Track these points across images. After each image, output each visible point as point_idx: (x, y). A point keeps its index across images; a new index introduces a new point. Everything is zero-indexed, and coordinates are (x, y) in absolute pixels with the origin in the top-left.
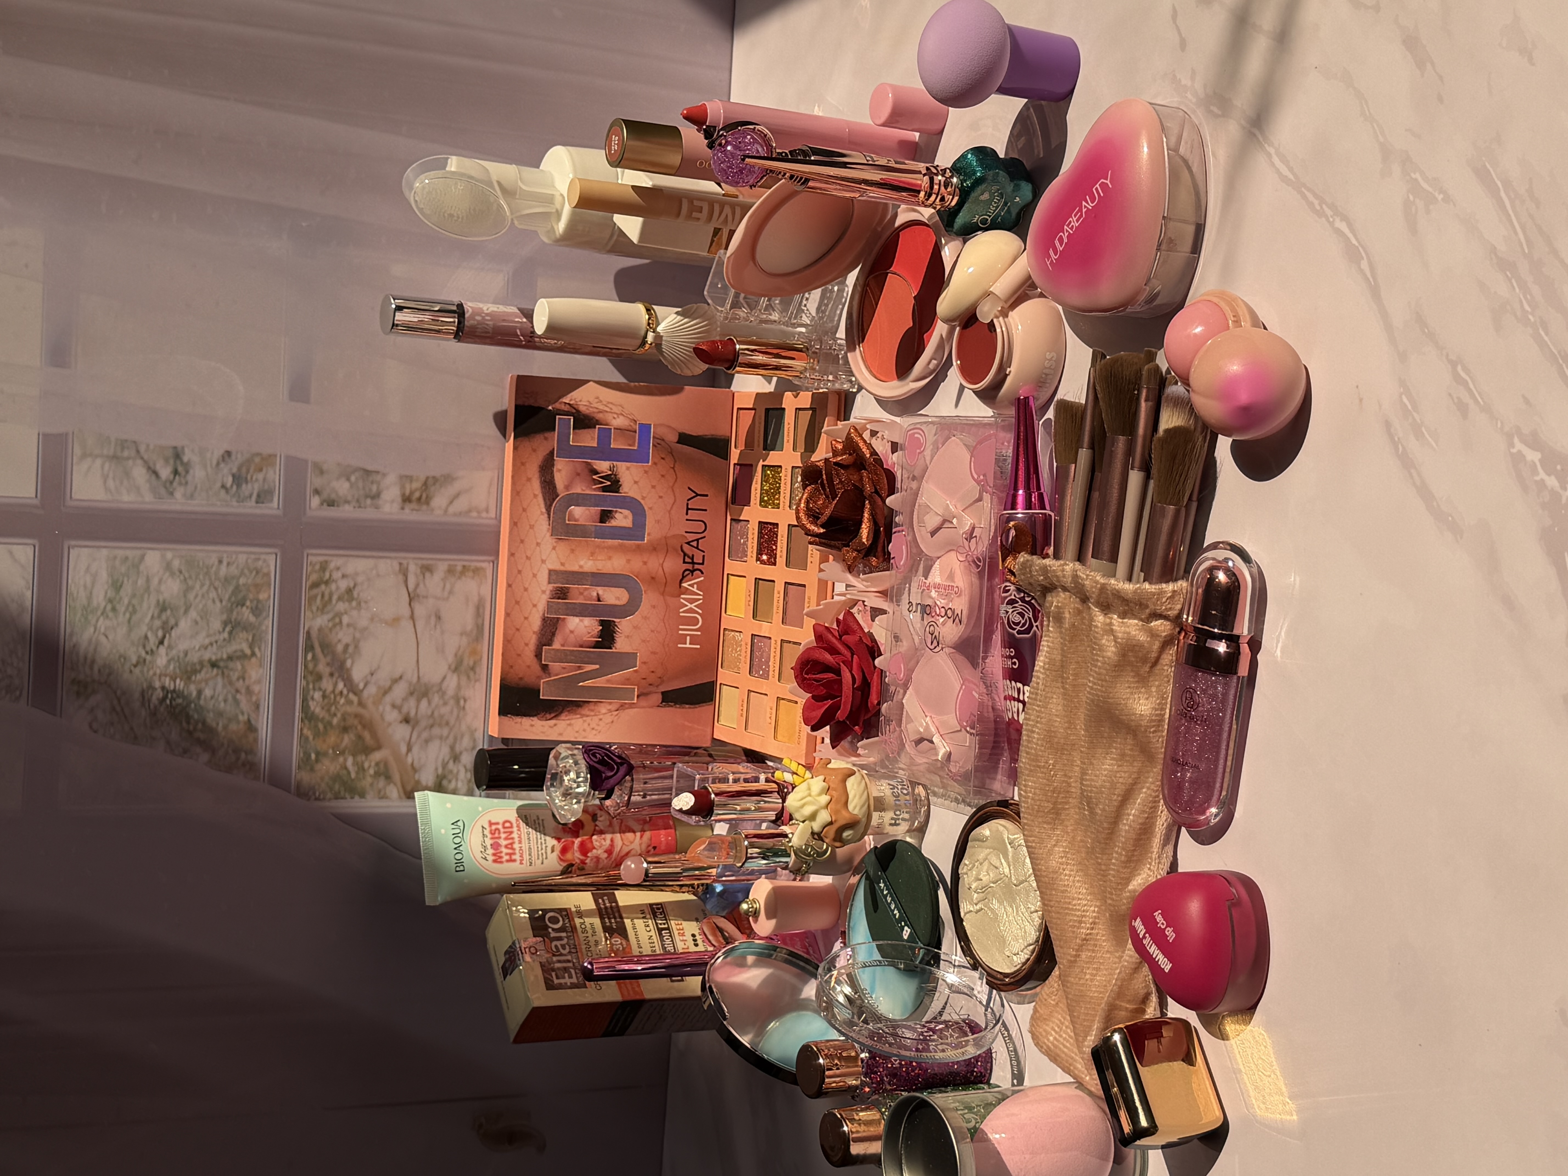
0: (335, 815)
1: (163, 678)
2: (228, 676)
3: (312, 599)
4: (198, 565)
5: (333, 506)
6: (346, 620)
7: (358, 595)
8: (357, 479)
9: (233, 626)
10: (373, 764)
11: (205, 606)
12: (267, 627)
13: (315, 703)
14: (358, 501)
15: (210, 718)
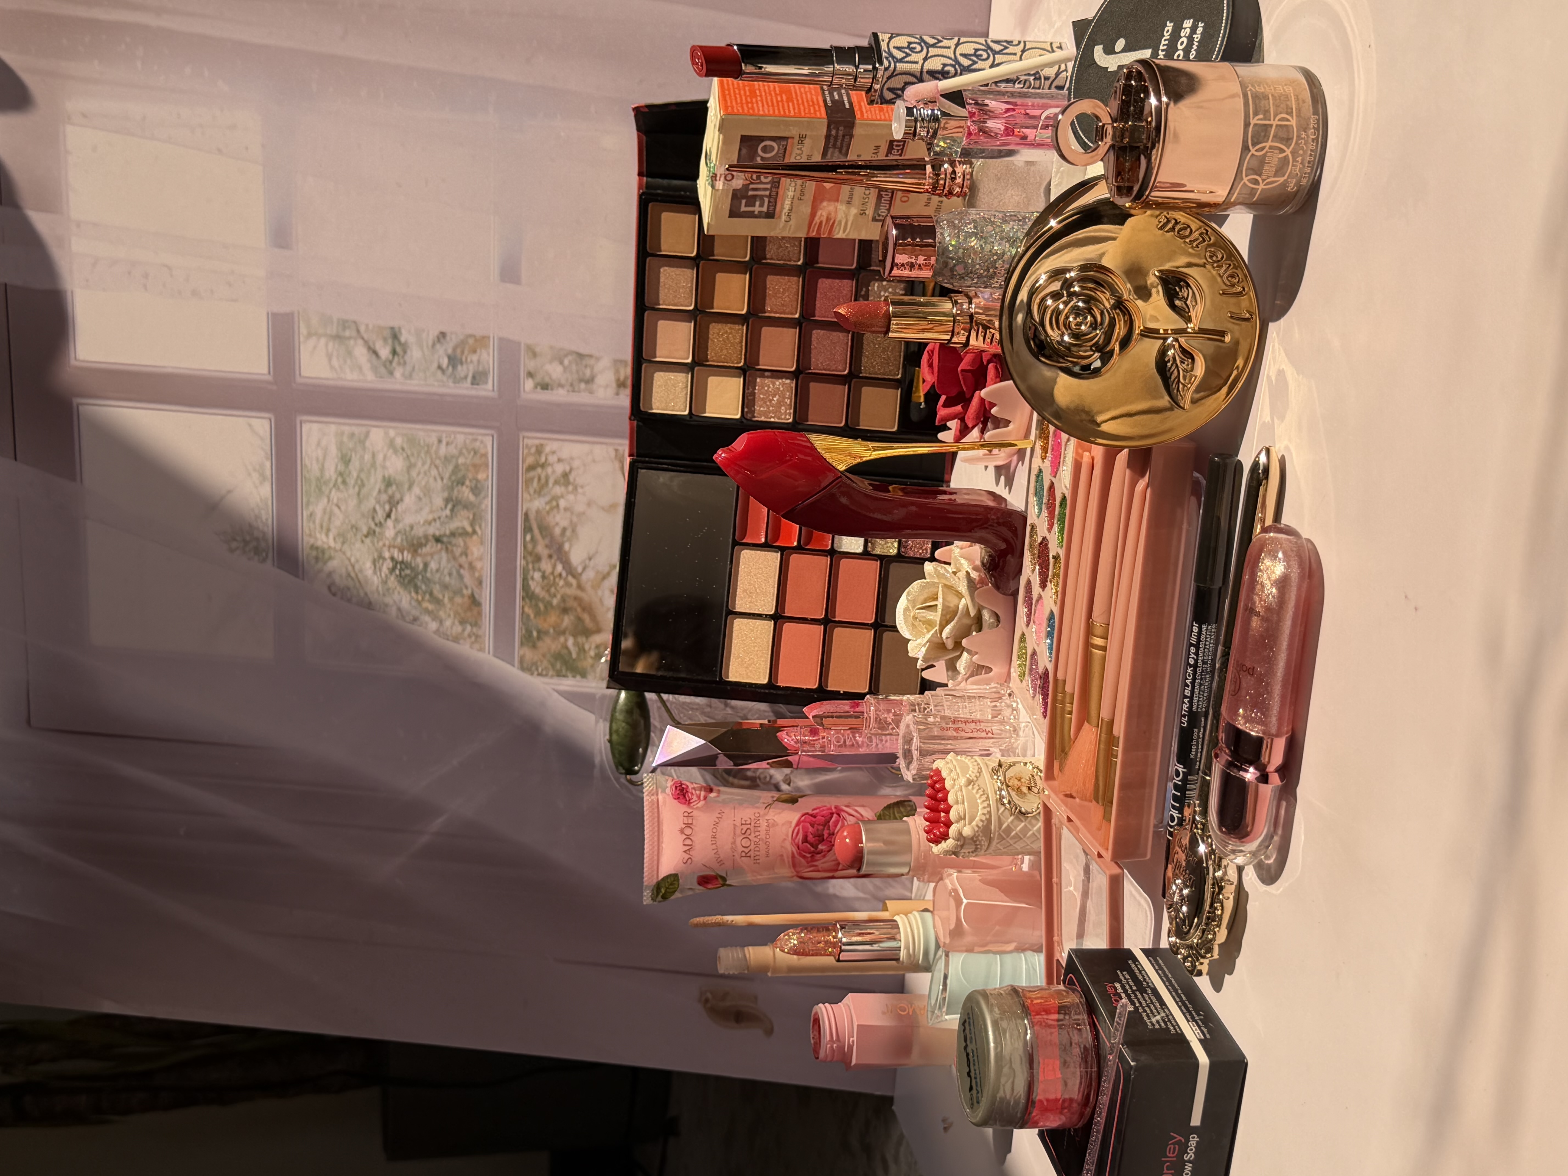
0: (557, 691)
1: (392, 549)
2: (452, 551)
3: (528, 482)
4: (419, 444)
5: (547, 389)
6: (562, 503)
7: (575, 480)
8: (570, 362)
9: (454, 504)
10: (593, 646)
11: (427, 482)
12: (487, 506)
13: (535, 583)
14: (572, 385)
15: (436, 589)
